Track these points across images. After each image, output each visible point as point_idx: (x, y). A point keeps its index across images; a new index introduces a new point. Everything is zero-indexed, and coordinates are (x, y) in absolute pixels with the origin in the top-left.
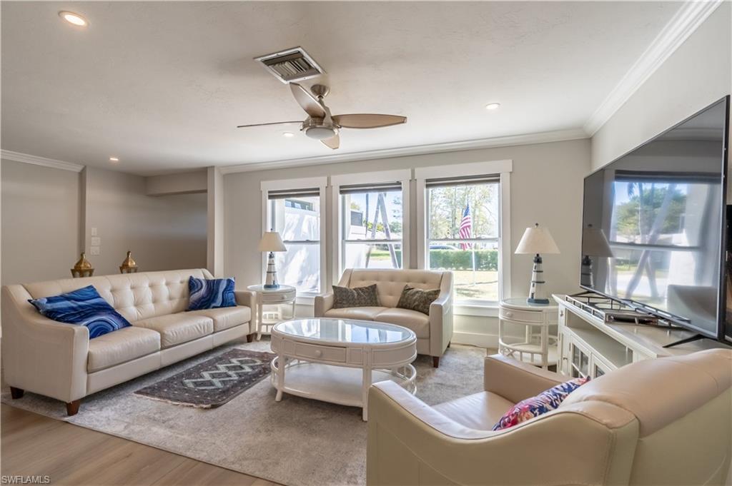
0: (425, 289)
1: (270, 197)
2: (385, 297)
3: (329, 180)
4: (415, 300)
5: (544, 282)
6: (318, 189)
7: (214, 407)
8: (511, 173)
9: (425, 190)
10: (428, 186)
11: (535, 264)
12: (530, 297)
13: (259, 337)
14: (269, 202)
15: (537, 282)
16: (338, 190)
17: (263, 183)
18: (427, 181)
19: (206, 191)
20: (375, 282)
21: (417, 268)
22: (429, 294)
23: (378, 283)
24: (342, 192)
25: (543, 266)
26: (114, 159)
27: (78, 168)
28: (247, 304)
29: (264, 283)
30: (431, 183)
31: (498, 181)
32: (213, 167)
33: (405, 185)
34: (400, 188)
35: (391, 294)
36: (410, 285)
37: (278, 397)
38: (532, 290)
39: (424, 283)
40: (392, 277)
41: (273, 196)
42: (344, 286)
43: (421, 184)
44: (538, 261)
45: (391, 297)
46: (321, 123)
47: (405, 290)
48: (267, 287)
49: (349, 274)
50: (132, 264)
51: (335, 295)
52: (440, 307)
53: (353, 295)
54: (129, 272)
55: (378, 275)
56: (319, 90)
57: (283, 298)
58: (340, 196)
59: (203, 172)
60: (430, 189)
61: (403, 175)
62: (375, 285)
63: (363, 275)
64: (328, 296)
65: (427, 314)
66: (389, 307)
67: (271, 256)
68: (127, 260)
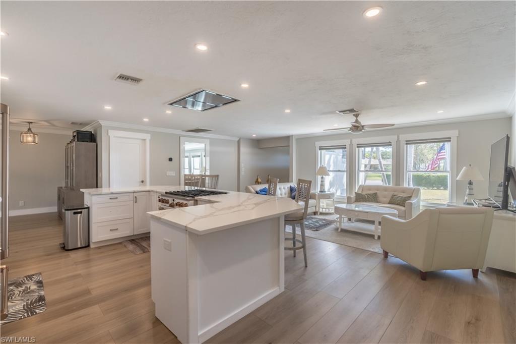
0: (404, 195)
1: (320, 149)
2: (381, 198)
3: (351, 141)
4: (398, 201)
5: (473, 195)
6: (345, 145)
7: (317, 230)
8: (457, 137)
9: (405, 146)
10: (407, 144)
11: (468, 185)
12: (465, 201)
13: (319, 213)
14: (319, 151)
15: (469, 194)
16: (356, 146)
17: (316, 143)
18: (406, 141)
19: (289, 146)
20: (376, 192)
21: (400, 185)
22: (405, 197)
23: (378, 192)
24: (358, 147)
25: (473, 186)
26: (254, 136)
27: (238, 139)
28: (314, 198)
29: (319, 190)
30: (408, 143)
31: (450, 141)
32: (292, 136)
33: (394, 143)
34: (391, 145)
35: (385, 197)
36: (396, 193)
37: (339, 230)
38: (466, 198)
39: (404, 192)
40: (386, 189)
41: (321, 148)
42: (360, 192)
43: (403, 143)
44: (470, 183)
45: (385, 199)
46: (357, 129)
47: (393, 195)
48: (321, 191)
49: (362, 187)
50: (259, 180)
51: (356, 196)
52: (411, 203)
53: (365, 197)
54: (258, 184)
55: (378, 188)
56: (357, 116)
57: (330, 197)
58: (357, 149)
59: (288, 138)
60: (408, 146)
61: (393, 139)
62: (376, 193)
63: (370, 188)
64: (353, 196)
65: (404, 207)
66: (384, 203)
67: (322, 178)
68: (258, 179)
